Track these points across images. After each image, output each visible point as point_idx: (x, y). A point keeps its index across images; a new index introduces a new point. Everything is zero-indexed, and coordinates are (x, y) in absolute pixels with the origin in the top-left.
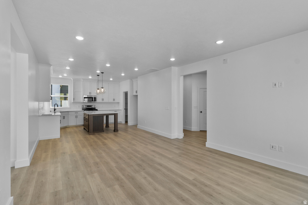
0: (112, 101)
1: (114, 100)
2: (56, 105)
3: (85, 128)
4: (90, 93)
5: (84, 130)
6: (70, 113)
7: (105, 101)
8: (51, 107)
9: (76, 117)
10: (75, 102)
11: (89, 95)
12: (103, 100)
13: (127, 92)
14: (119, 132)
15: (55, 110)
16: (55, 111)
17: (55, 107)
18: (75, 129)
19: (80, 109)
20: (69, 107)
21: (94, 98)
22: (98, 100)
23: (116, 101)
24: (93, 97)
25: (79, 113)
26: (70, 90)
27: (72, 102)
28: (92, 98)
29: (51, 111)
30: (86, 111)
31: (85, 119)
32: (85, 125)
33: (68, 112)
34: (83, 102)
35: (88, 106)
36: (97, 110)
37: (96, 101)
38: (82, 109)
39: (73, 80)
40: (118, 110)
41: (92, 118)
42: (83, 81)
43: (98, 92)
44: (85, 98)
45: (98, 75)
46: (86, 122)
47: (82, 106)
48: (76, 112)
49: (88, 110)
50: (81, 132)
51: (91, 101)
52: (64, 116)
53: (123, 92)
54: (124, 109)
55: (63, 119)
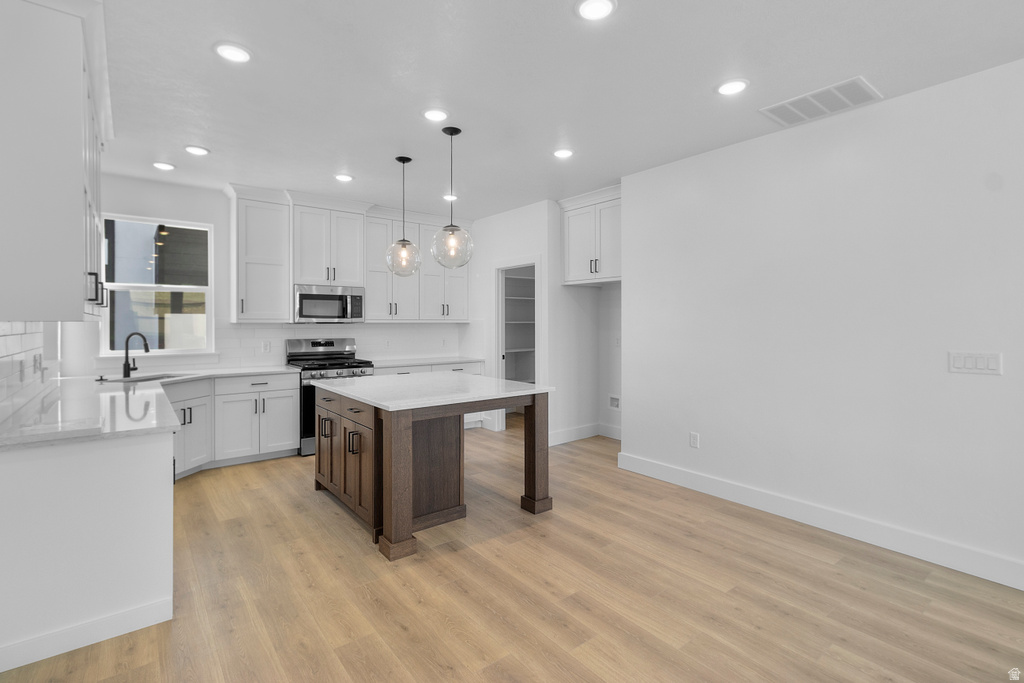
0: (434, 315)
1: (445, 309)
2: (136, 339)
3: (325, 482)
4: (332, 273)
5: (319, 492)
6: (221, 387)
7: (406, 314)
8: (105, 351)
9: (260, 407)
10: (247, 324)
11: (327, 283)
12: (393, 309)
13: (531, 269)
14: (557, 510)
15: (128, 369)
16: (127, 373)
17: (132, 353)
18: (254, 480)
19: (276, 362)
20: (213, 350)
21: (353, 298)
22: (373, 311)
23: (455, 316)
24: (348, 294)
25: (273, 383)
26: (222, 260)
27: (234, 319)
28: (342, 299)
29: (101, 379)
30: (314, 372)
31: (328, 432)
32: (331, 472)
33: (211, 379)
34: (291, 321)
35: (316, 344)
36: (368, 364)
37: (361, 317)
38: (284, 360)
39: (238, 199)
40: (458, 360)
41: (410, 432)
42: (291, 204)
43: (404, 263)
44: (303, 297)
45: (404, 160)
46: (349, 455)
47: (283, 343)
48: (259, 380)
49: (320, 365)
50: (298, 507)
51: (339, 317)
52: (184, 410)
53: (498, 269)
54: (501, 357)
55: (185, 424)
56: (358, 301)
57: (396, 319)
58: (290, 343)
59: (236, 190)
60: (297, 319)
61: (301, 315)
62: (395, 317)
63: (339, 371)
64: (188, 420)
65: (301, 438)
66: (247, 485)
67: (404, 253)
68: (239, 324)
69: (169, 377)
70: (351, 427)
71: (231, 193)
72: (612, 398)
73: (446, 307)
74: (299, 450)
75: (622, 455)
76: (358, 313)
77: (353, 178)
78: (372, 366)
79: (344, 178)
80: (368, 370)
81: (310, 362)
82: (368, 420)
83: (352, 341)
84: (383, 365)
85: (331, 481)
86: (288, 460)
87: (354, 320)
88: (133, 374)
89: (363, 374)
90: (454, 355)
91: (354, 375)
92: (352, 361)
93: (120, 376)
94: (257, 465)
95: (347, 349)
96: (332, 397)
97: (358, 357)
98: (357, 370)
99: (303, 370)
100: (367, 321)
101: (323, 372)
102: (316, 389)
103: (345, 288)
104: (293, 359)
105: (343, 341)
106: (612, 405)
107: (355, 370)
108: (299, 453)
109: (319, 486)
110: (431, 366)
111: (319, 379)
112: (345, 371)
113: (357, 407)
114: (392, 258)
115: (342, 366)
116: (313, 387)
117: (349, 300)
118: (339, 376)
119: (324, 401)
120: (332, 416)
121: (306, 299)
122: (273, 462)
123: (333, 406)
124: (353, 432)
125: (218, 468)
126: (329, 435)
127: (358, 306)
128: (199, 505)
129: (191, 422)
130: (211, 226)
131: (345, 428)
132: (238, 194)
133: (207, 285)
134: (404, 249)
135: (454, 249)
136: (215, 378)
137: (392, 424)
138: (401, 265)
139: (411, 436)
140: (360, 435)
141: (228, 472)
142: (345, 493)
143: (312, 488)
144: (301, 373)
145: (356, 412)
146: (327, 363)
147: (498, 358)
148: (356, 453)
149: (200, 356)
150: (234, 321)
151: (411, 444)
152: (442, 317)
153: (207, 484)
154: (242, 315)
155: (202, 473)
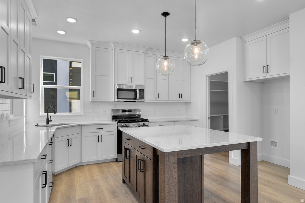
0: (176, 99)
1: (180, 96)
3: (127, 180)
4: (130, 79)
6: (84, 130)
7: (162, 98)
8: (43, 113)
9: (100, 139)
10: (96, 102)
11: (129, 84)
12: (157, 95)
13: (225, 75)
15: (48, 121)
16: (48, 123)
18: (96, 174)
19: (107, 119)
20: (83, 114)
21: (140, 90)
22: (148, 96)
23: (185, 99)
24: (138, 88)
25: (106, 128)
26: (86, 78)
28: (135, 90)
29: (37, 125)
30: (123, 124)
31: (128, 155)
32: (130, 177)
33: (80, 126)
34: (114, 101)
35: (124, 111)
36: (146, 121)
37: (143, 99)
38: (111, 118)
39: (92, 47)
40: (185, 119)
41: (176, 166)
42: (114, 49)
43: (166, 68)
44: (118, 90)
45: (165, 14)
46: (139, 172)
47: (111, 111)
48: (100, 127)
49: (125, 121)
51: (134, 99)
52: (68, 140)
53: (206, 76)
54: (208, 118)
55: (68, 146)
56: (142, 91)
57: (158, 100)
58: (113, 110)
59: (91, 43)
60: (116, 100)
61: (118, 98)
62: (158, 99)
63: (134, 123)
65: (117, 153)
66: (93, 176)
67: (166, 63)
68: (92, 102)
69: (64, 125)
70: (139, 156)
71: (90, 45)
72: (272, 142)
73: (180, 95)
75: (290, 177)
76: (142, 97)
77: (140, 31)
78: (148, 121)
79: (136, 32)
80: (146, 123)
81: (122, 119)
82: (149, 154)
83: (139, 110)
84: (153, 121)
85: (130, 182)
86: (111, 163)
87: (140, 100)
88: (50, 123)
89: (144, 125)
90: (184, 117)
91: (140, 126)
92: (139, 119)
93: (45, 124)
94: (99, 165)
95: (137, 113)
96: (131, 138)
97: (141, 117)
98: (142, 123)
99: (118, 123)
100: (146, 101)
101: (127, 124)
102: (123, 133)
103: (136, 86)
104: (114, 118)
105: (135, 110)
106: (271, 145)
107: (141, 123)
108: (117, 160)
109: (124, 182)
110: (175, 122)
111: (125, 127)
112: (136, 124)
113: (143, 146)
114: (160, 67)
115: (135, 121)
117: (138, 92)
118: (134, 126)
119: (126, 140)
120: (130, 147)
121: (120, 91)
122: (105, 164)
124: (141, 159)
125: (83, 166)
126: (129, 157)
127: (142, 94)
128: (70, 187)
129: (71, 145)
130: (82, 60)
131: (136, 156)
132: (92, 45)
133: (81, 86)
134: (165, 61)
135: (197, 54)
136: (82, 126)
137: (165, 160)
138: (164, 69)
139: (177, 168)
140: (145, 162)
141: (86, 168)
142: (137, 190)
143: (121, 182)
144: (117, 124)
145: (142, 148)
146: (128, 120)
147: (207, 119)
148: (143, 172)
149: (77, 116)
150: (90, 101)
151: (177, 173)
152: (179, 99)
153: (77, 174)
154: (93, 98)
155: (76, 167)
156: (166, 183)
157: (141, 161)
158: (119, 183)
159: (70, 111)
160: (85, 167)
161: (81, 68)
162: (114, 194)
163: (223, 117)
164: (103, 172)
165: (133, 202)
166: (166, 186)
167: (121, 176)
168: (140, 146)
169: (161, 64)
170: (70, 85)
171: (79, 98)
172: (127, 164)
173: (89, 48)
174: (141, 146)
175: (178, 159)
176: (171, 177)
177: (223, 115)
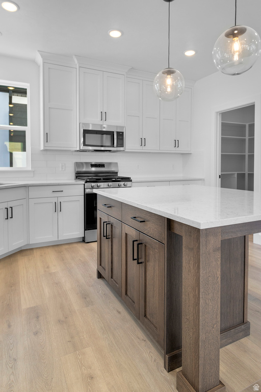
0: (170, 148)
1: (176, 143)
3: (106, 274)
4: (104, 116)
5: (100, 281)
6: (33, 193)
9: (58, 208)
10: (51, 150)
11: (101, 123)
12: (143, 142)
19: (69, 177)
20: (30, 169)
21: (118, 133)
22: (130, 142)
24: (115, 130)
25: (67, 191)
28: (111, 133)
30: (93, 184)
31: (109, 234)
32: (112, 269)
33: (26, 187)
34: (78, 149)
35: (93, 165)
36: (128, 179)
37: (123, 147)
38: (73, 176)
39: (44, 63)
40: (182, 178)
41: (218, 255)
42: (78, 68)
43: (169, 90)
44: (86, 132)
46: (132, 263)
47: (73, 166)
48: (57, 189)
49: (97, 179)
50: (85, 297)
51: (108, 147)
52: (7, 209)
53: (217, 113)
54: (218, 177)
55: (7, 219)
56: (121, 135)
57: (144, 149)
58: (77, 164)
59: (42, 56)
60: (82, 147)
61: (85, 145)
62: (144, 148)
64: (10, 215)
65: (85, 230)
66: (48, 267)
67: (169, 81)
68: (45, 150)
70: (134, 235)
71: (40, 60)
74: (84, 239)
76: (121, 143)
78: (131, 181)
79: (115, 34)
80: (128, 184)
81: (90, 178)
82: (154, 231)
83: (116, 165)
84: (138, 180)
85: (112, 278)
86: (76, 245)
87: (119, 149)
89: (125, 186)
90: (180, 176)
91: (119, 186)
92: (117, 177)
95: (113, 169)
96: (112, 204)
97: (120, 175)
98: (122, 183)
99: (86, 182)
100: (126, 150)
101: (98, 184)
102: (98, 196)
103: (113, 126)
104: (79, 176)
105: (110, 164)
107: (120, 183)
108: (83, 240)
109: (100, 276)
110: (169, 181)
111: (98, 188)
112: (113, 184)
113: (142, 217)
114: (160, 86)
115: (107, 180)
116: (95, 195)
117: (115, 134)
118: (109, 187)
119: (105, 208)
120: (112, 220)
121: (87, 133)
122: (67, 246)
123: (115, 212)
124: (137, 241)
125: (32, 249)
126: (110, 237)
127: (121, 139)
128: (12, 287)
129: (12, 218)
130: (28, 85)
131: (126, 234)
132: (43, 59)
133: (26, 125)
134: (169, 76)
135: (238, 53)
136: (29, 186)
137: (200, 244)
138: (166, 91)
139: (219, 259)
140: (145, 245)
141: (37, 253)
142: (126, 294)
143: (95, 275)
144: (84, 185)
145: (141, 222)
146: (102, 178)
147: (216, 177)
148: (141, 263)
149: (21, 172)
150: (42, 148)
151: (220, 270)
152: (174, 149)
153: (23, 264)
154: (47, 144)
155: (22, 252)
156: (202, 290)
157: (138, 244)
158: (91, 277)
159: (11, 165)
160: (35, 251)
161: (26, 105)
162: (85, 298)
163: (236, 176)
164: (63, 260)
165: (119, 313)
166: (201, 296)
167: (94, 267)
168: (135, 217)
169: (162, 83)
170: (10, 125)
171: (24, 149)
172: (106, 248)
173: (39, 66)
174: (138, 217)
175: (223, 242)
176: (209, 276)
177: (236, 173)
